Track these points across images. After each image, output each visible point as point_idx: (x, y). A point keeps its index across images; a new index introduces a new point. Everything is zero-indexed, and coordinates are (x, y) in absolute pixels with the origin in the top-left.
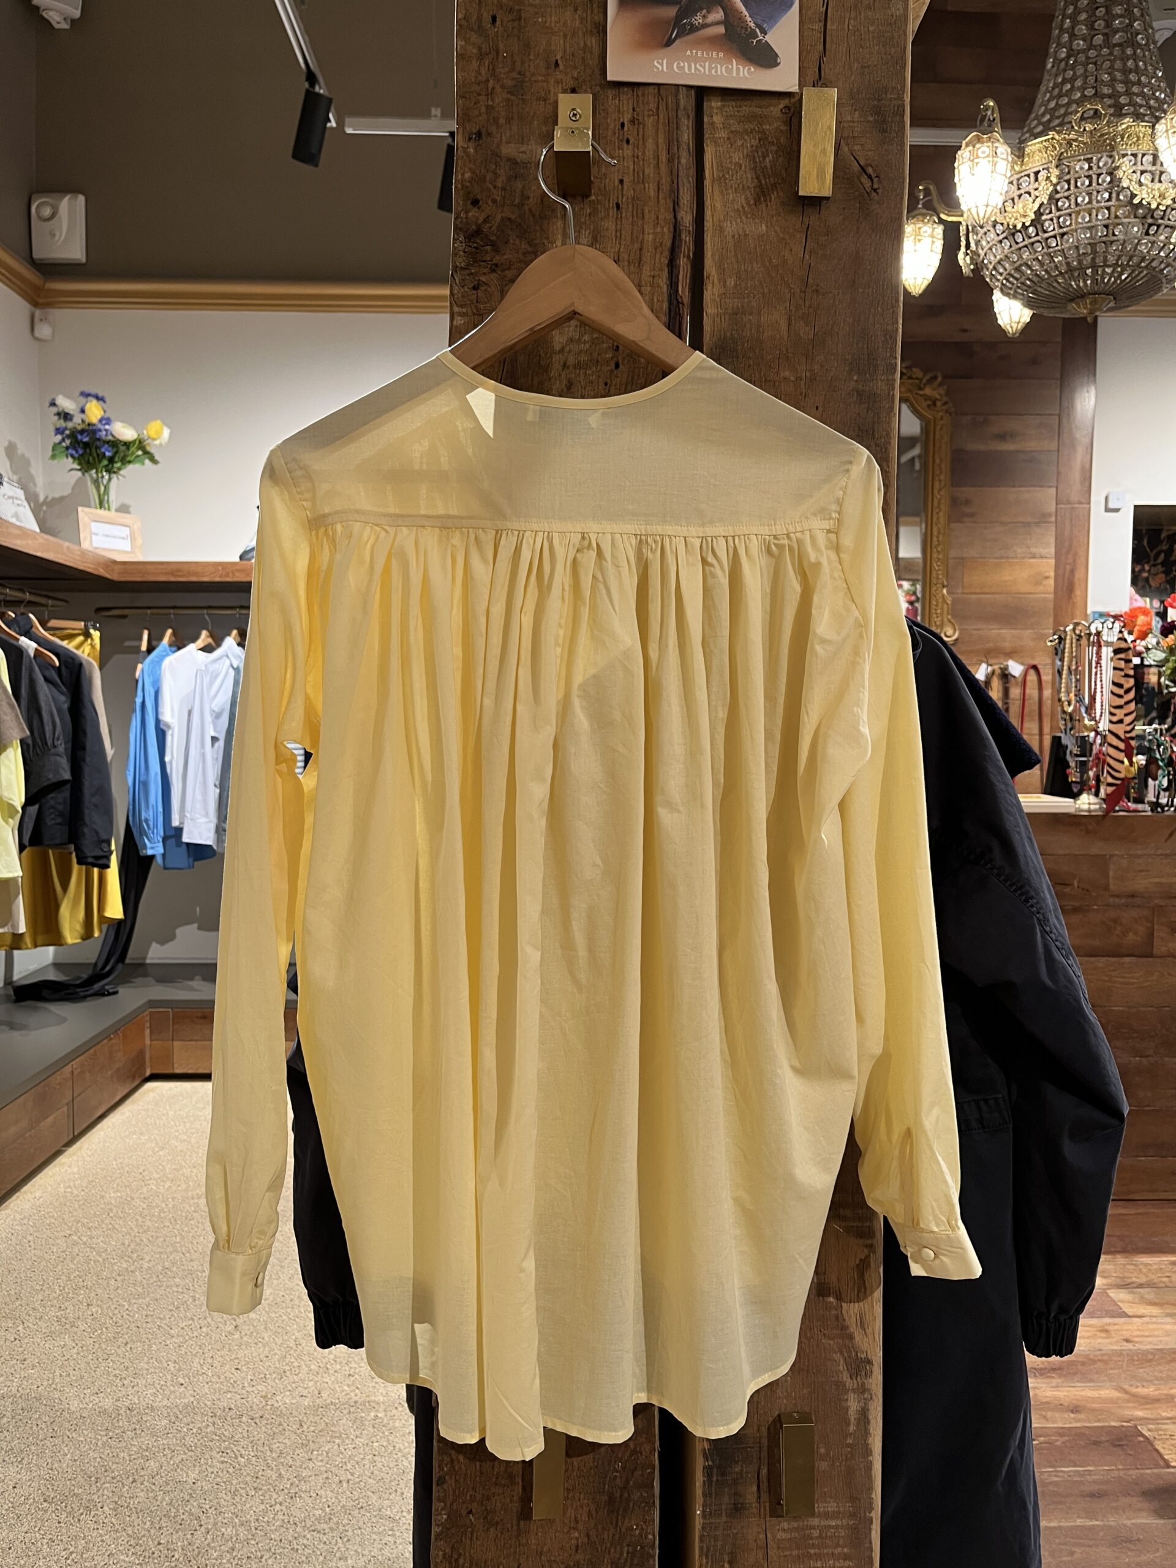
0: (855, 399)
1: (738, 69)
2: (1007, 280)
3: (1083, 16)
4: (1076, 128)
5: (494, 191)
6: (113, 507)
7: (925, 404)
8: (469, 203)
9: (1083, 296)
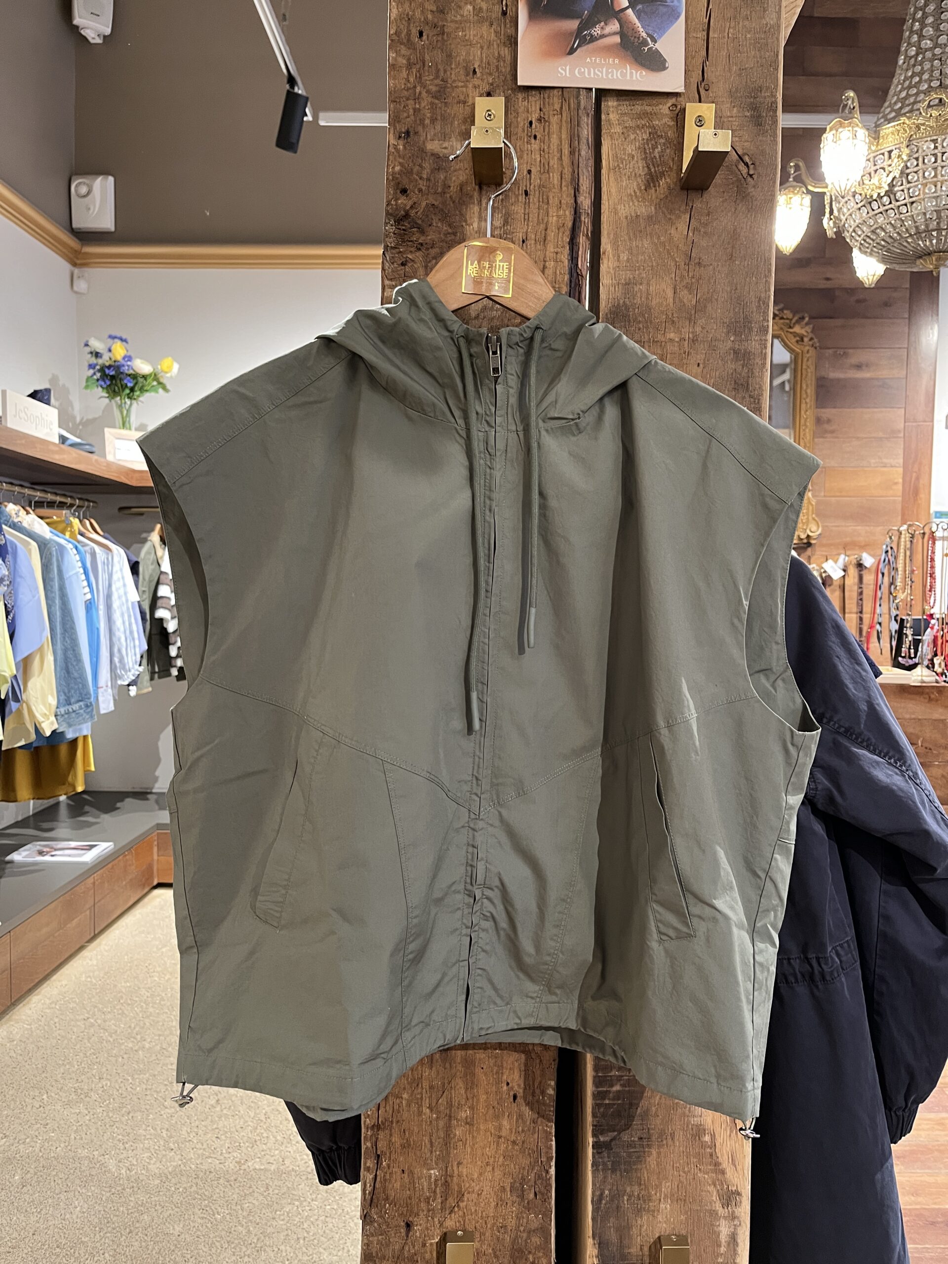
0: (732, 356)
1: (631, 73)
2: (865, 240)
3: (930, 20)
4: (924, 114)
5: (420, 182)
6: (133, 428)
7: (794, 340)
8: (398, 191)
9: (929, 254)
